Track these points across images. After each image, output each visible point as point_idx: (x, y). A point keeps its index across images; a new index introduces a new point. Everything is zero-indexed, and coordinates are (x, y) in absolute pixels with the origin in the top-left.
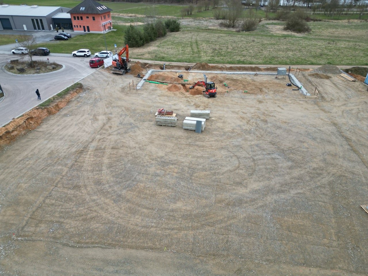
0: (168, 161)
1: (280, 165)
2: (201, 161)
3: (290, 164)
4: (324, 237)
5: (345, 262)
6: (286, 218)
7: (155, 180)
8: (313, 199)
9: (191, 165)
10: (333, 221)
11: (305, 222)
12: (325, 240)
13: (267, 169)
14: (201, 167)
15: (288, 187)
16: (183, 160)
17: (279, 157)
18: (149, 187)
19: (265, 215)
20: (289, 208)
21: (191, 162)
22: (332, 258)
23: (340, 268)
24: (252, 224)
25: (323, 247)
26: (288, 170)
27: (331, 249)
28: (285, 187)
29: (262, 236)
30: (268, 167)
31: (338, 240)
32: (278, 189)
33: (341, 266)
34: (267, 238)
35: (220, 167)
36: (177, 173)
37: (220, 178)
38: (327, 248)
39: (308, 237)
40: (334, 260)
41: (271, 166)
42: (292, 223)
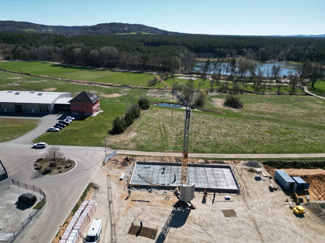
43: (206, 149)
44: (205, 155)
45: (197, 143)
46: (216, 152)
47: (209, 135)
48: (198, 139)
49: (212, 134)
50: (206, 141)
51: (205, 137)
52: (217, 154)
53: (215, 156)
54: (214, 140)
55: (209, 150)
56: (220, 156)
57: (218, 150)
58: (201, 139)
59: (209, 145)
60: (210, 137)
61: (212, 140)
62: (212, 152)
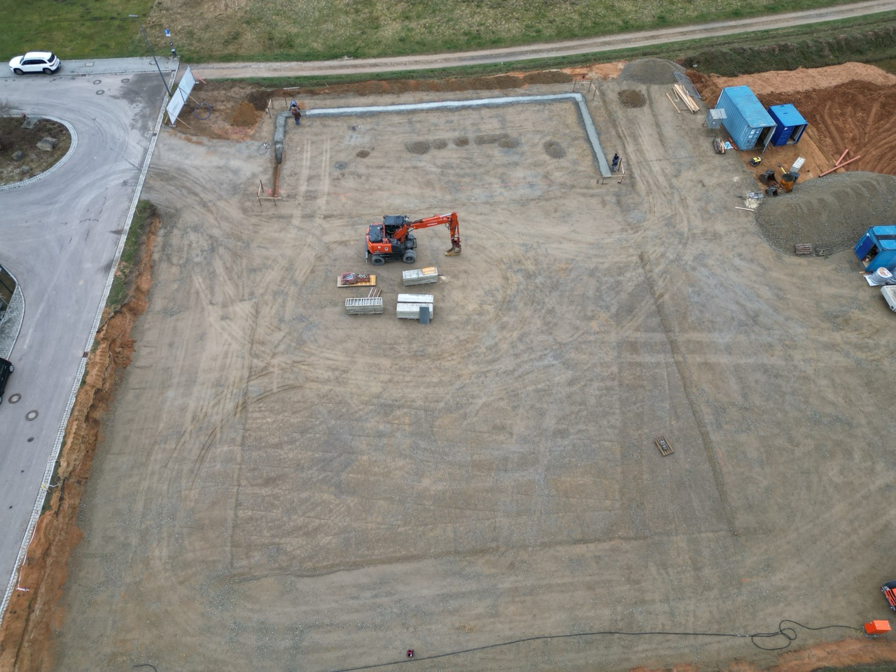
0: (390, 402)
1: (557, 379)
2: (441, 391)
3: (570, 374)
4: (607, 497)
5: (625, 527)
6: (563, 478)
7: (381, 444)
8: (598, 439)
9: (427, 404)
10: (619, 471)
11: (585, 479)
12: (608, 501)
13: (539, 392)
14: (442, 404)
15: (567, 423)
16: (413, 396)
17: (554, 362)
18: (376, 461)
19: (537, 477)
20: (566, 460)
21: (427, 398)
22: (612, 526)
23: (620, 538)
24: (523, 496)
25: (603, 513)
26: (567, 389)
27: (613, 512)
28: (562, 424)
29: (535, 511)
30: (539, 386)
31: (622, 499)
32: (553, 428)
33: (620, 533)
34: (541, 513)
35: (470, 400)
36: (410, 425)
37: (474, 423)
38: (608, 512)
39: (588, 501)
40: (615, 528)
41: (543, 384)
42: (571, 484)
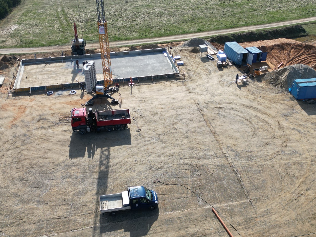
0: (70, 164)
43: (131, 35)
44: (131, 43)
45: (119, 29)
46: (146, 37)
47: (137, 17)
48: (120, 24)
49: (140, 15)
50: (131, 25)
51: (130, 20)
52: (148, 40)
53: (145, 42)
54: (143, 22)
55: (136, 35)
56: (153, 41)
57: (150, 34)
58: (125, 24)
59: (136, 29)
60: (138, 19)
61: (141, 23)
62: (141, 38)
